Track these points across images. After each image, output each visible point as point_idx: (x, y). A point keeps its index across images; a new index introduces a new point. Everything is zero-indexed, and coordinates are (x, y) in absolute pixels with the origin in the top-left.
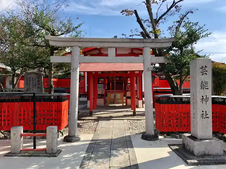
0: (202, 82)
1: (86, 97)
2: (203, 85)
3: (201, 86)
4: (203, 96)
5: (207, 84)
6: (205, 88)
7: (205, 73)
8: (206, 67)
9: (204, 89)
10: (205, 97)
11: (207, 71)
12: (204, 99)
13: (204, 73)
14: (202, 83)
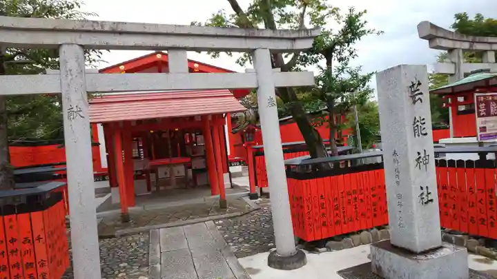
0: (415, 118)
1: (104, 180)
2: (417, 126)
3: (415, 130)
4: (419, 153)
5: (424, 123)
6: (422, 134)
7: (419, 99)
8: (419, 84)
9: (419, 136)
10: (422, 155)
11: (421, 94)
12: (421, 160)
13: (417, 97)
14: (415, 123)
